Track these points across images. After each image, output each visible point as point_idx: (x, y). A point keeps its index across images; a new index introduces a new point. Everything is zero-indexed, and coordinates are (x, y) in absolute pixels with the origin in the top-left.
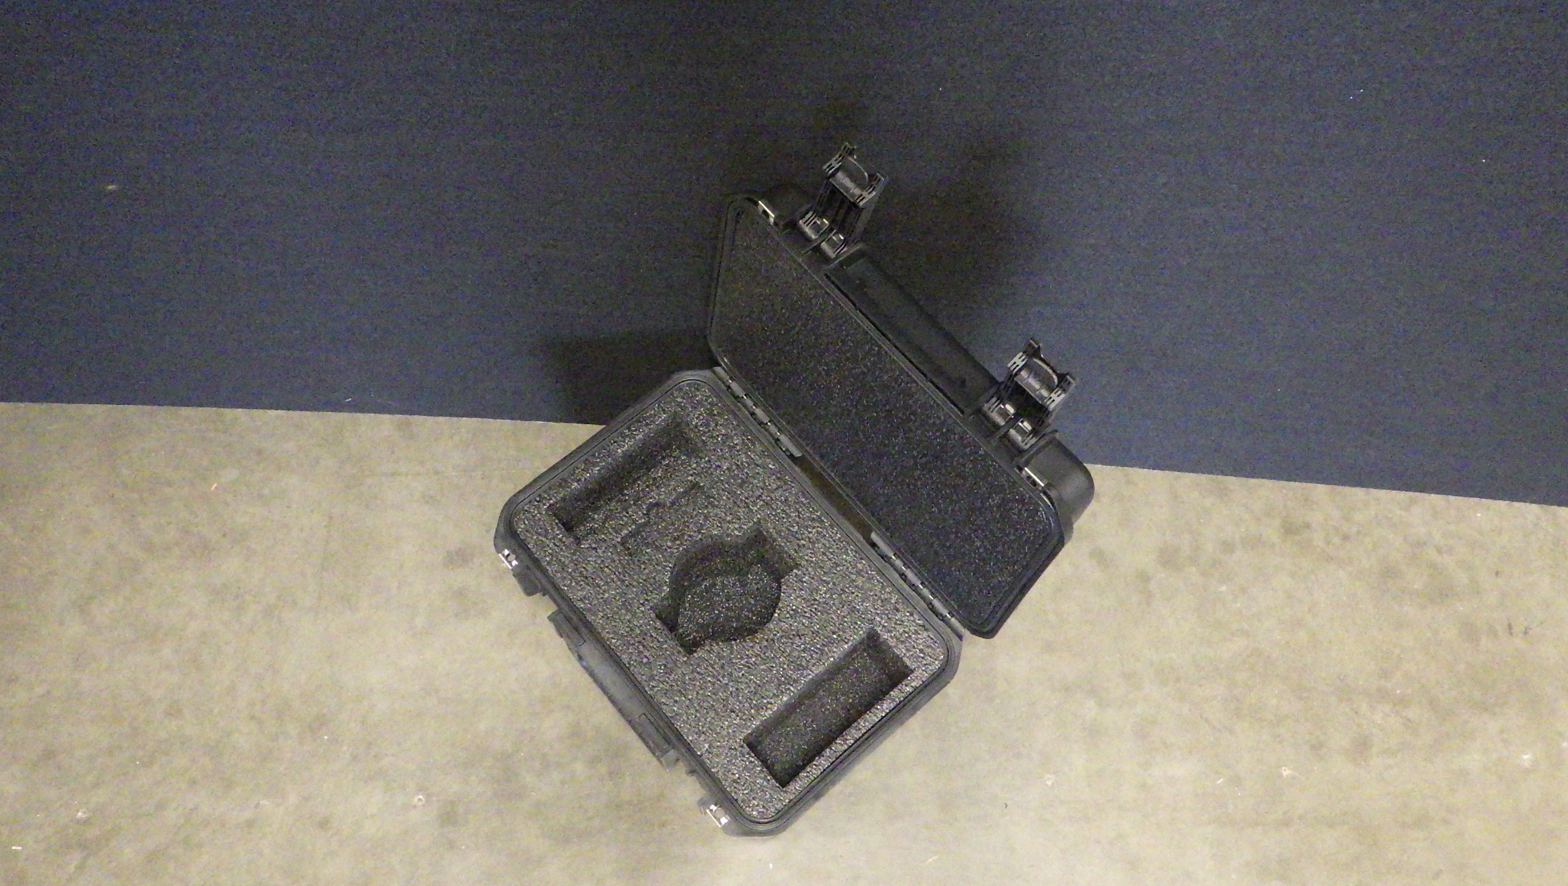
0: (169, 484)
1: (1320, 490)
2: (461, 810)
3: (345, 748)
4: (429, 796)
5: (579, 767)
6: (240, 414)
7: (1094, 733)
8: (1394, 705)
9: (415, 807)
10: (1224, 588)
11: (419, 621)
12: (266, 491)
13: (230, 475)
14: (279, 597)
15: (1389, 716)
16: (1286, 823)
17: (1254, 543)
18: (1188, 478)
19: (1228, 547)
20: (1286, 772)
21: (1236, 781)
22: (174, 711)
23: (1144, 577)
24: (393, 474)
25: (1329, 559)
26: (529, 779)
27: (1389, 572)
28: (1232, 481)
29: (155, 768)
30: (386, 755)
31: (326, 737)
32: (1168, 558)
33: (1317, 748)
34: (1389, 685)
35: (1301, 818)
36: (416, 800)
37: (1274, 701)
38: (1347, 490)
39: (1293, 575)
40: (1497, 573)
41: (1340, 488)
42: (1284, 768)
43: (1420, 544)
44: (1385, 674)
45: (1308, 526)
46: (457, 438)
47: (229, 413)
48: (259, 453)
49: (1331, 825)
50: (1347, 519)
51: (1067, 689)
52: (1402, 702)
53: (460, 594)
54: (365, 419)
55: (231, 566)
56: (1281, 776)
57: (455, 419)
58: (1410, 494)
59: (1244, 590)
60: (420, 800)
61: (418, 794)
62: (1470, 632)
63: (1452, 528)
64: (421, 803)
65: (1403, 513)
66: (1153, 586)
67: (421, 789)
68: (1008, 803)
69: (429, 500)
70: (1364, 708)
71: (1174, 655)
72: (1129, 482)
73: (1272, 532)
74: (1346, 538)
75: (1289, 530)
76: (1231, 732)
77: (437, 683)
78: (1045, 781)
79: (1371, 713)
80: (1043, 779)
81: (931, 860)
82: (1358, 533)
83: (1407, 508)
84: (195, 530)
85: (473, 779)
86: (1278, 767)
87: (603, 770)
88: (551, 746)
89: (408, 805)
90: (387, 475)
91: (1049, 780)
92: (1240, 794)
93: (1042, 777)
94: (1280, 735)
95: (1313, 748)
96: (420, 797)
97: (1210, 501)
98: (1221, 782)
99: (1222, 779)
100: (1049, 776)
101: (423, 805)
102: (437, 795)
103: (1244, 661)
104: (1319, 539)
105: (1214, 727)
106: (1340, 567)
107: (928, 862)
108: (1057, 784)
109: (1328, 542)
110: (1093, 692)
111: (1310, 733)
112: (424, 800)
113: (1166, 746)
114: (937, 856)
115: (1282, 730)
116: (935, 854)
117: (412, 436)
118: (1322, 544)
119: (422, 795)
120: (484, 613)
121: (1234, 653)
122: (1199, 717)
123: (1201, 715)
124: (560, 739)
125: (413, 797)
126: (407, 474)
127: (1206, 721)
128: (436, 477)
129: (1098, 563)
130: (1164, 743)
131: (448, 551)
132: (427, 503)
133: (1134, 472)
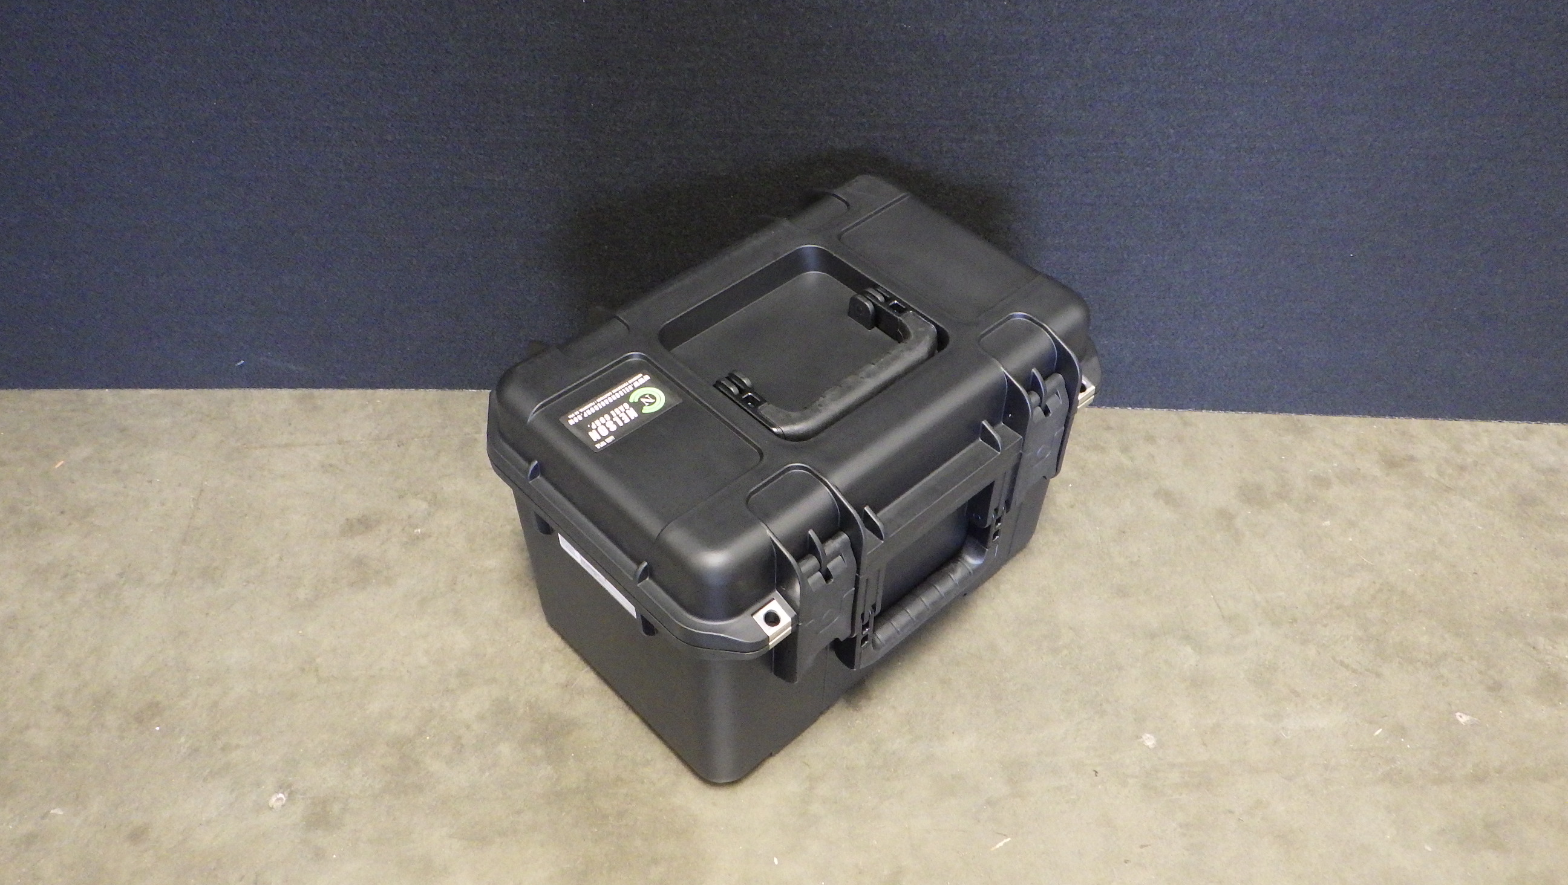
1: (1417, 426)
2: (336, 808)
3: (183, 740)
4: (291, 796)
5: (505, 749)
6: (108, 395)
7: (1198, 682)
9: (271, 809)
10: (1328, 523)
11: (302, 594)
12: (125, 467)
13: (81, 452)
14: (121, 575)
16: (1479, 778)
17: (1350, 477)
18: (1255, 419)
19: (1322, 482)
20: (1463, 719)
21: (1401, 730)
23: (1225, 516)
24: (286, 445)
25: (1448, 489)
26: (436, 766)
27: (1526, 502)
28: (1310, 419)
30: (238, 746)
31: (158, 728)
32: (1252, 495)
33: (1496, 688)
35: (1499, 772)
37: (1425, 639)
38: (1451, 424)
39: (1409, 506)
41: (1440, 422)
42: (1458, 714)
43: (1552, 471)
45: (1412, 459)
46: (370, 408)
47: (92, 394)
48: (123, 430)
49: (1544, 778)
50: (1458, 449)
51: (1153, 636)
53: (360, 563)
54: (257, 395)
55: (64, 544)
56: (1458, 722)
57: (370, 391)
58: (1525, 424)
59: (1352, 524)
60: (278, 799)
61: (277, 793)
64: (280, 804)
65: (1523, 443)
66: (1239, 522)
67: (281, 787)
68: (1097, 769)
69: (327, 468)
70: (1541, 641)
71: (1282, 594)
72: (1186, 424)
73: (1370, 465)
74: (1463, 468)
75: (1391, 463)
76: (1378, 675)
77: (318, 660)
78: (1143, 741)
79: (1554, 648)
80: (1141, 740)
81: (1001, 844)
82: (1476, 464)
83: (1525, 439)
84: (26, 509)
85: (357, 770)
86: (1452, 713)
87: (539, 752)
88: (468, 727)
89: (262, 807)
90: (279, 446)
91: (1149, 741)
92: (1408, 746)
93: (1138, 737)
94: (1442, 676)
95: (1490, 689)
96: (281, 795)
97: (1288, 438)
98: (1380, 733)
99: (1381, 730)
100: (1148, 735)
101: (283, 806)
102: (304, 794)
103: (1374, 597)
104: (1429, 471)
105: (1354, 671)
106: (1464, 497)
107: (998, 846)
108: (1160, 744)
109: (1441, 473)
110: (1187, 638)
111: (1480, 672)
112: (285, 799)
113: (1297, 694)
114: (1009, 839)
115: (1444, 671)
116: (1006, 836)
117: (315, 408)
118: (1435, 475)
119: (283, 793)
120: (389, 581)
121: (1359, 589)
122: (1332, 661)
123: (1334, 658)
124: (481, 718)
125: (270, 796)
126: (304, 445)
127: (1342, 663)
128: (341, 446)
129: (1166, 502)
130: (1293, 691)
131: (347, 519)
132: (326, 472)
133: (1191, 414)
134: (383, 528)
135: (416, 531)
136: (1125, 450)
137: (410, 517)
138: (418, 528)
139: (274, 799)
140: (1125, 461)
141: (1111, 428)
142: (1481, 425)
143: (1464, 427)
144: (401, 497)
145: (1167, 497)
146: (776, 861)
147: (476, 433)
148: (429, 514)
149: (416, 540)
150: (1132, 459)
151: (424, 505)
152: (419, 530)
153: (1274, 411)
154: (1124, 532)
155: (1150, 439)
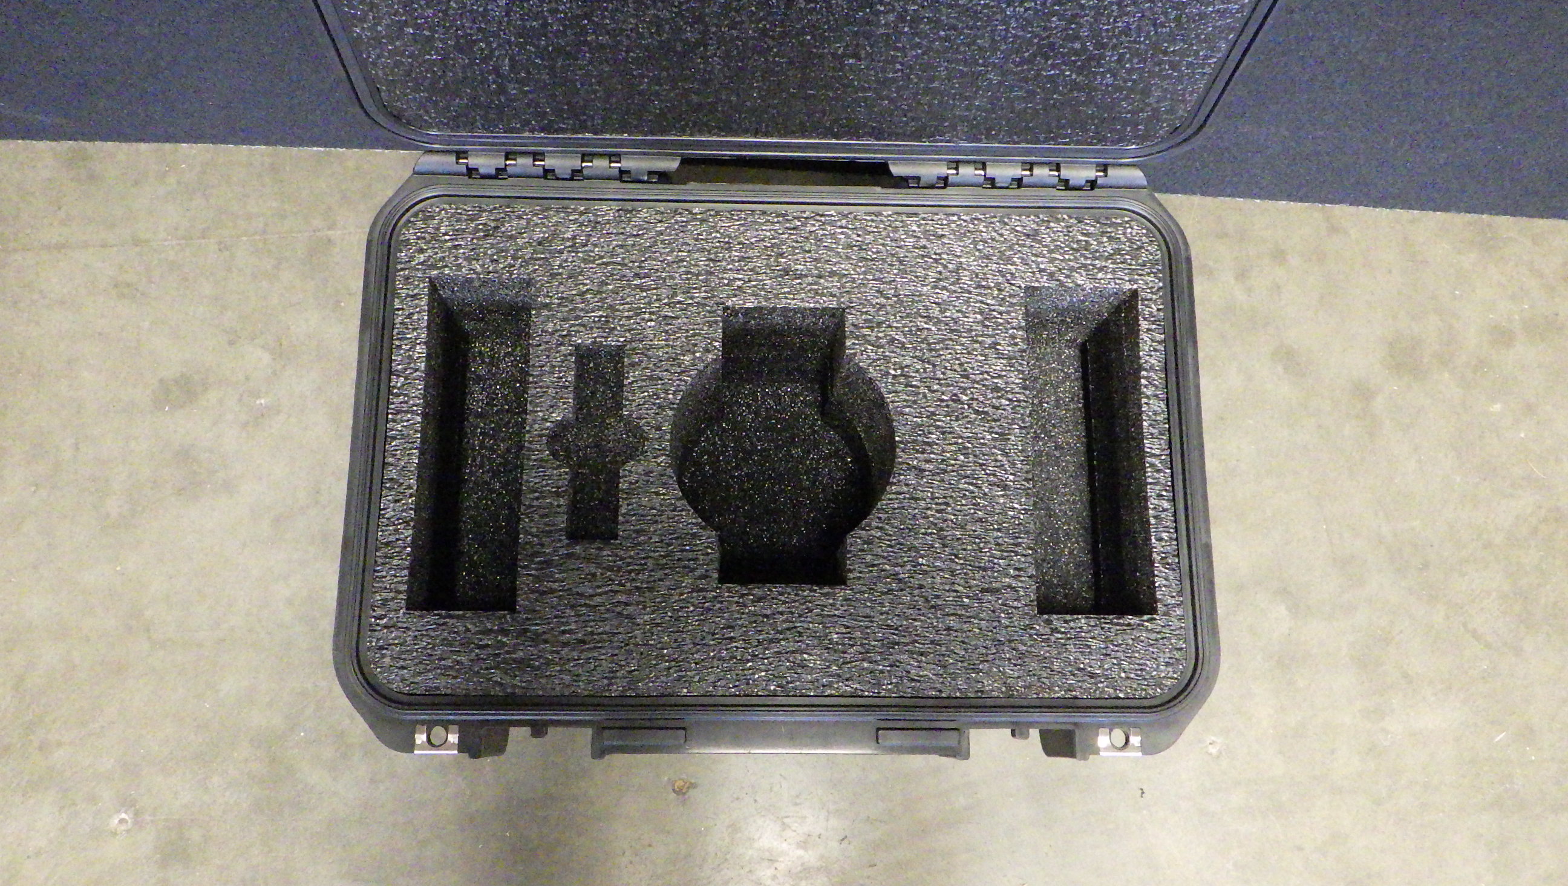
2: (195, 835)
4: (138, 814)
7: (1286, 661)
9: (114, 834)
10: (1497, 407)
11: (113, 506)
19: (1502, 336)
23: (1363, 392)
24: (60, 247)
26: (316, 777)
28: (1505, 224)
30: (59, 744)
32: (1404, 358)
36: (115, 821)
46: (172, 180)
53: (185, 455)
57: (168, 146)
59: (1530, 409)
60: (122, 821)
61: (119, 812)
64: (124, 828)
66: (1379, 403)
67: (126, 803)
68: (1145, 788)
69: (124, 289)
71: (1416, 523)
72: (1334, 229)
76: (1518, 651)
77: (148, 613)
78: (1206, 747)
80: (1204, 744)
85: (217, 780)
89: (102, 831)
90: (48, 247)
91: (1214, 745)
92: (1533, 758)
93: (1201, 741)
96: (124, 816)
97: (1470, 259)
98: (1501, 740)
99: (1504, 734)
100: (1213, 737)
101: (128, 830)
102: (154, 814)
103: (1535, 531)
105: (1488, 646)
108: (1226, 749)
110: (1283, 593)
112: (130, 820)
113: (1409, 680)
117: (92, 177)
119: (125, 812)
120: (228, 487)
121: (1517, 517)
122: (1462, 629)
123: (1465, 625)
125: (110, 817)
126: (85, 245)
127: (1474, 634)
128: (137, 249)
129: (1286, 369)
130: (1406, 676)
131: (161, 381)
132: (122, 296)
133: (1342, 212)
134: (213, 396)
135: (258, 402)
136: (1242, 275)
137: (247, 378)
138: (259, 397)
141: (1226, 235)
144: (231, 343)
145: (1289, 359)
147: (329, 229)
148: (275, 373)
149: (260, 417)
150: (1249, 290)
151: (266, 358)
152: (263, 401)
153: (1459, 210)
154: (1222, 419)
155: (1279, 256)
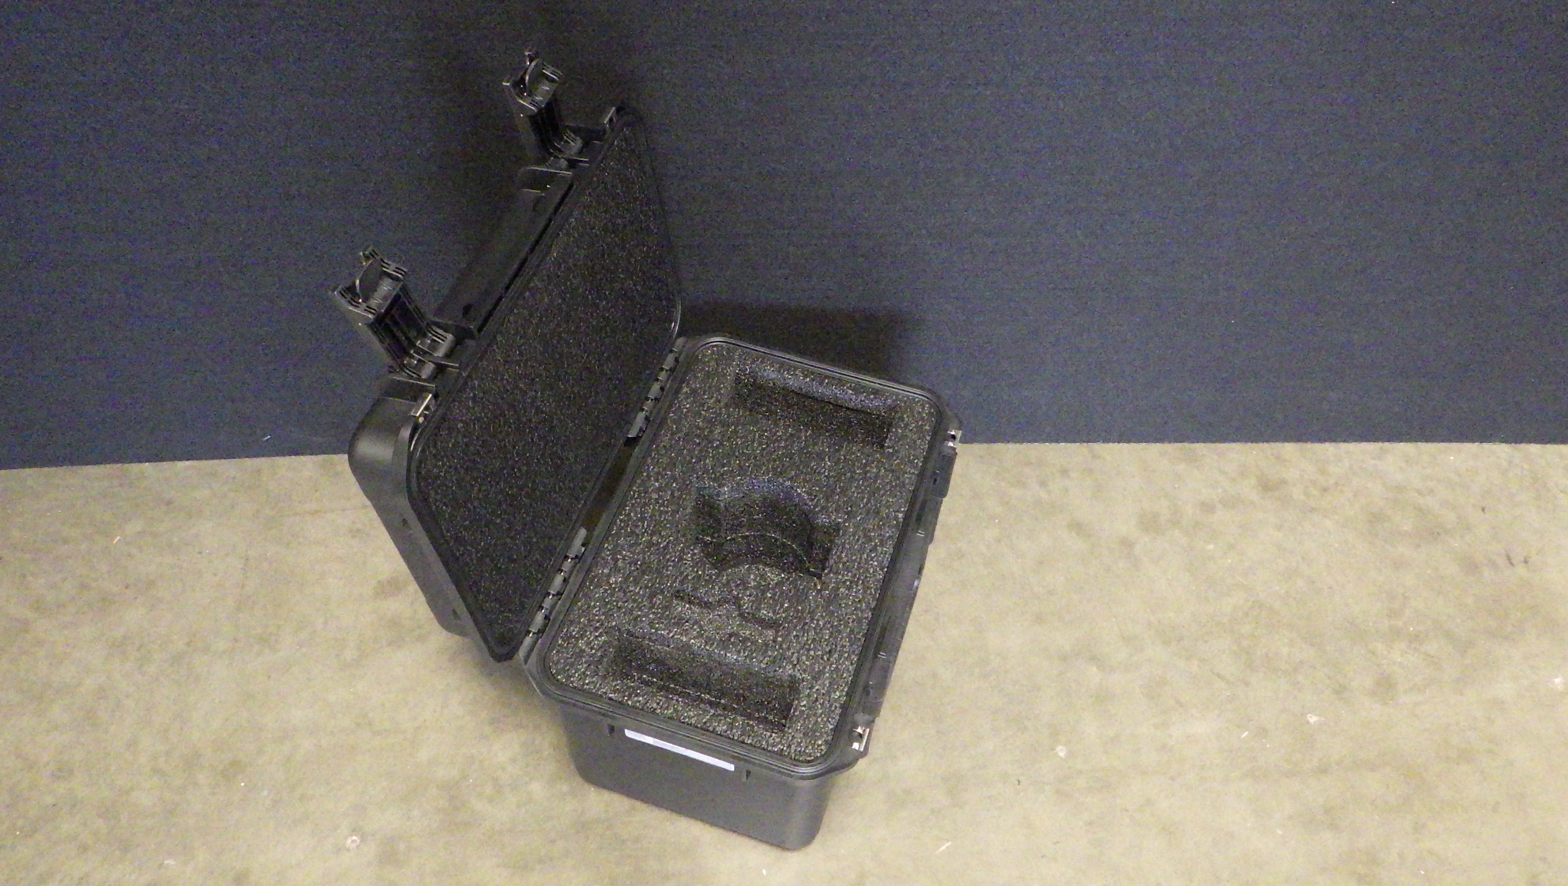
0: (65, 541)
1: (1289, 449)
2: (402, 847)
3: (265, 793)
4: (363, 838)
5: (536, 787)
6: (148, 468)
7: (1101, 698)
8: (1410, 642)
9: (348, 850)
10: (1211, 547)
11: (349, 655)
12: (175, 540)
13: (135, 526)
14: (188, 644)
15: (1406, 653)
16: (1323, 770)
17: (1232, 503)
18: (1154, 450)
19: (1208, 507)
20: (1313, 719)
21: (1262, 733)
22: (63, 772)
23: (1126, 544)
24: (316, 512)
25: (1313, 510)
26: (480, 805)
27: (1376, 518)
28: (1200, 448)
29: (39, 837)
30: (312, 796)
31: (243, 784)
32: (1149, 523)
33: (1340, 691)
34: (1400, 624)
35: (1339, 764)
37: (1285, 650)
38: (1318, 447)
39: (1279, 528)
40: (1483, 510)
41: (1309, 446)
42: (1309, 715)
43: (1400, 489)
44: (1393, 614)
45: (1284, 482)
47: (135, 468)
48: (169, 503)
49: (1373, 768)
50: (1323, 472)
51: (1064, 658)
52: (1416, 639)
53: (394, 622)
54: (284, 463)
55: (134, 616)
56: (1308, 722)
58: (1380, 444)
59: (1231, 547)
60: (353, 841)
61: (352, 836)
62: (1471, 566)
63: (1429, 471)
64: (354, 845)
65: (1377, 462)
66: (1138, 549)
67: (354, 831)
68: (1020, 779)
69: (355, 533)
70: (1380, 647)
71: (1172, 614)
72: (1095, 457)
73: (1248, 489)
74: (1325, 489)
75: (1267, 486)
76: (1247, 684)
77: (370, 715)
78: (1057, 753)
79: (1389, 652)
80: (1055, 751)
81: (943, 848)
82: (1336, 484)
83: (1380, 458)
84: (94, 585)
85: (415, 813)
86: (1303, 715)
87: (565, 788)
88: (503, 769)
89: (339, 849)
90: (310, 513)
91: (1061, 752)
92: (1268, 746)
93: (1053, 749)
94: (1299, 683)
95: (1337, 692)
96: (354, 838)
97: (1181, 467)
98: (1246, 736)
99: (1247, 733)
100: (1060, 747)
101: (358, 847)
102: (373, 835)
103: (1247, 614)
104: (1297, 493)
105: (1228, 682)
106: (1325, 517)
107: (941, 850)
108: (1071, 754)
109: (1307, 495)
110: (1094, 659)
111: (1329, 678)
112: (358, 841)
113: (1181, 705)
114: (949, 843)
115: (1300, 678)
116: (948, 841)
117: (337, 474)
118: (1302, 497)
119: (355, 836)
120: (421, 639)
121: (1234, 607)
122: (1210, 673)
123: (1212, 671)
124: (513, 761)
125: (346, 838)
126: (331, 511)
127: (1219, 676)
128: (364, 511)
129: (1078, 534)
130: (1178, 702)
131: (379, 582)
132: (354, 537)
133: (1099, 447)
136: (1043, 484)
139: (349, 841)
140: (1043, 495)
141: (1031, 463)
142: (1344, 446)
143: (1329, 449)
145: (1078, 527)
146: (764, 872)
150: (1049, 492)
153: (1170, 441)
154: (1042, 563)
155: (1065, 472)
